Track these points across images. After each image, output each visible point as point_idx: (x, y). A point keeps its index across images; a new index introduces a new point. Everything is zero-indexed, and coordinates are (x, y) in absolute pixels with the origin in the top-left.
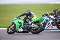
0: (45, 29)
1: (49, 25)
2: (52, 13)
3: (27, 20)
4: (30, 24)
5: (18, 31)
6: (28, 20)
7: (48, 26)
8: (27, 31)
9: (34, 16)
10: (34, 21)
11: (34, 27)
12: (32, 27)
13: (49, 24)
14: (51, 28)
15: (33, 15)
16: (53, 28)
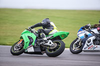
0: (83, 49)
1: (89, 44)
2: (96, 25)
3: (41, 34)
4: (45, 41)
5: (26, 51)
6: (43, 35)
7: (88, 46)
8: (40, 51)
9: (53, 29)
10: (53, 37)
11: (51, 45)
12: (48, 46)
13: (89, 42)
14: (92, 49)
15: (52, 26)
16: (95, 49)
